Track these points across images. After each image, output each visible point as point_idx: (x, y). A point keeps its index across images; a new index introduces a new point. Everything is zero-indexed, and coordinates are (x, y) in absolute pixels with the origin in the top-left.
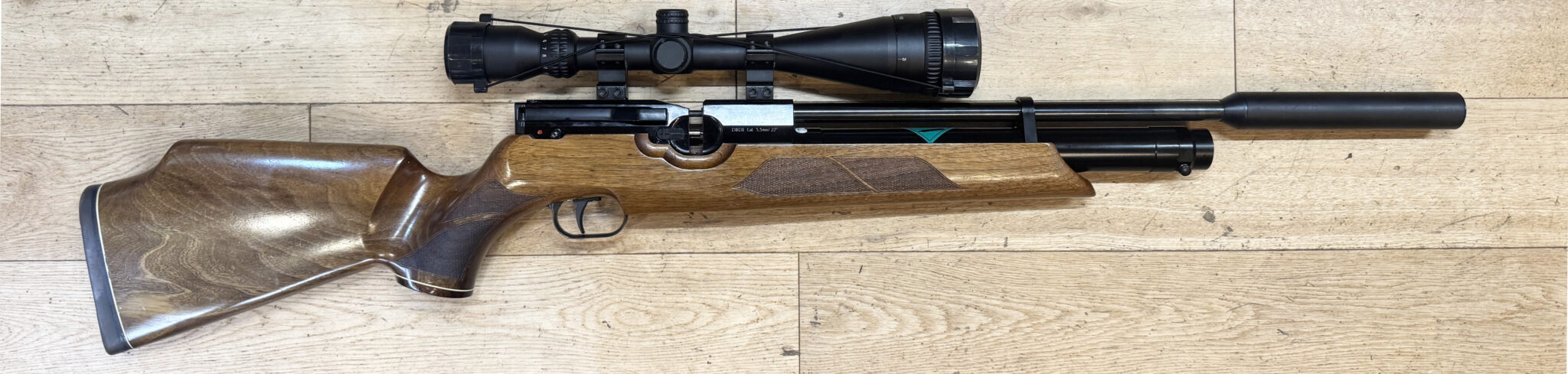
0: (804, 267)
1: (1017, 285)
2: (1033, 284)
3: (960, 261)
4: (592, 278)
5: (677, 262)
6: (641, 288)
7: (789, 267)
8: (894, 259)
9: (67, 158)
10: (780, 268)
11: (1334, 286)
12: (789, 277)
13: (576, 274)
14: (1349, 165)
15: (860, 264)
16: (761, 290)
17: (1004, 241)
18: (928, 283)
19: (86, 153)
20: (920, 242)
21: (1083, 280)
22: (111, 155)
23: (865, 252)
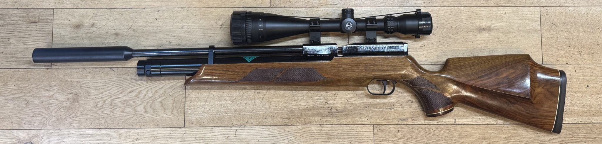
0: (376, 130)
1: (460, 138)
2: (466, 138)
3: (437, 128)
4: (293, 135)
5: (327, 128)
6: (312, 139)
7: (370, 131)
8: (411, 127)
9: (91, 88)
10: (366, 131)
11: (583, 138)
12: (370, 134)
13: (287, 133)
14: (587, 90)
15: (397, 129)
16: (359, 140)
17: (454, 120)
18: (425, 137)
19: (98, 87)
20: (422, 121)
21: (485, 136)
22: (108, 87)
23: (400, 124)
